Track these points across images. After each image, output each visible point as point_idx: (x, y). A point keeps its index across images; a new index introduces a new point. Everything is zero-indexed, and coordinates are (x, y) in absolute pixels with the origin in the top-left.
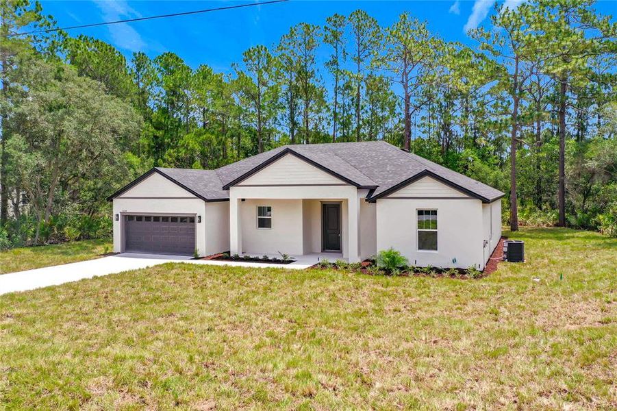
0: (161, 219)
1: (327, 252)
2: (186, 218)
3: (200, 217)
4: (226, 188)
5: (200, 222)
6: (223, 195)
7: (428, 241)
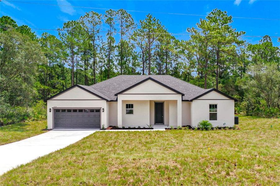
0: (78, 111)
1: (156, 124)
2: (93, 110)
3: (103, 109)
4: (116, 95)
5: (103, 111)
6: (114, 98)
7: (213, 116)
